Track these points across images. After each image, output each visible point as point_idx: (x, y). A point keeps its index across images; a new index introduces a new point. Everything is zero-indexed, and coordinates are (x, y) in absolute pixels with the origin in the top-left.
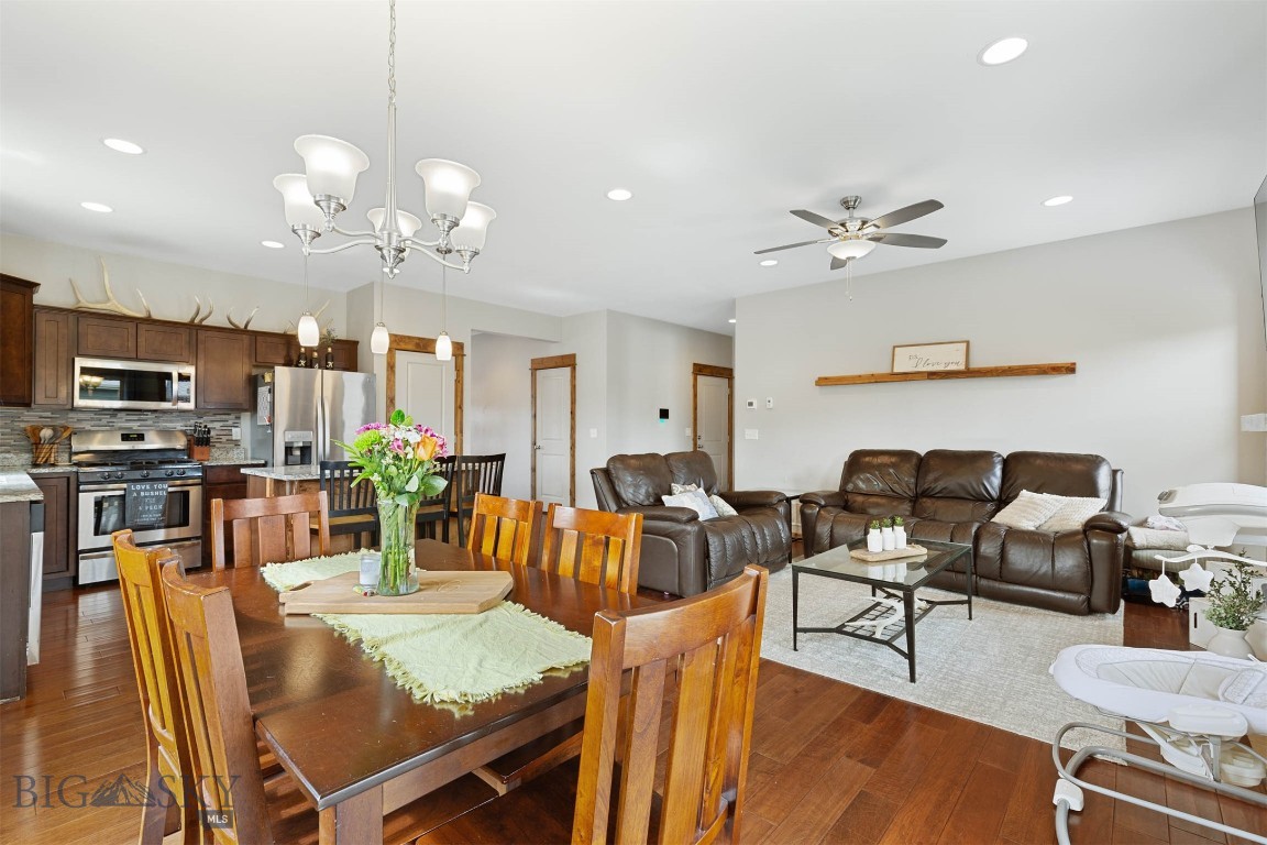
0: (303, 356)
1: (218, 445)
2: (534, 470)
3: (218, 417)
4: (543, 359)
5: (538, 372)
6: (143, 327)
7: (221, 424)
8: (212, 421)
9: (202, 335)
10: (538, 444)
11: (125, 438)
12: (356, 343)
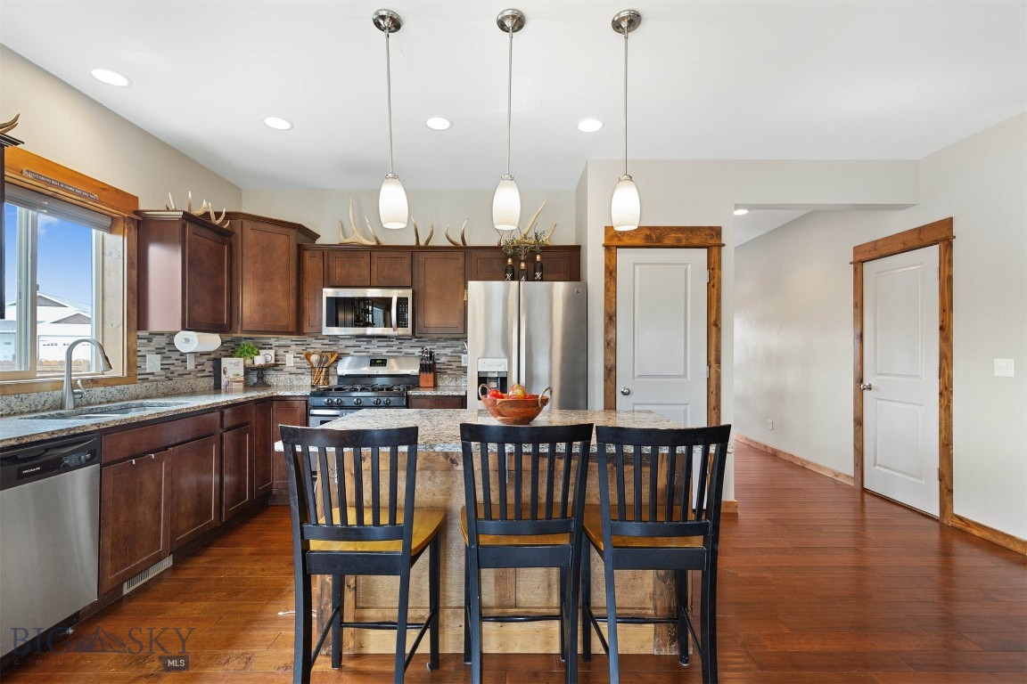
0: (510, 269)
1: (449, 372)
2: (859, 422)
3: (449, 343)
4: (876, 243)
5: (866, 265)
6: (375, 254)
7: (451, 350)
8: (444, 347)
9: (421, 257)
10: (866, 383)
11: (373, 363)
12: (580, 246)
